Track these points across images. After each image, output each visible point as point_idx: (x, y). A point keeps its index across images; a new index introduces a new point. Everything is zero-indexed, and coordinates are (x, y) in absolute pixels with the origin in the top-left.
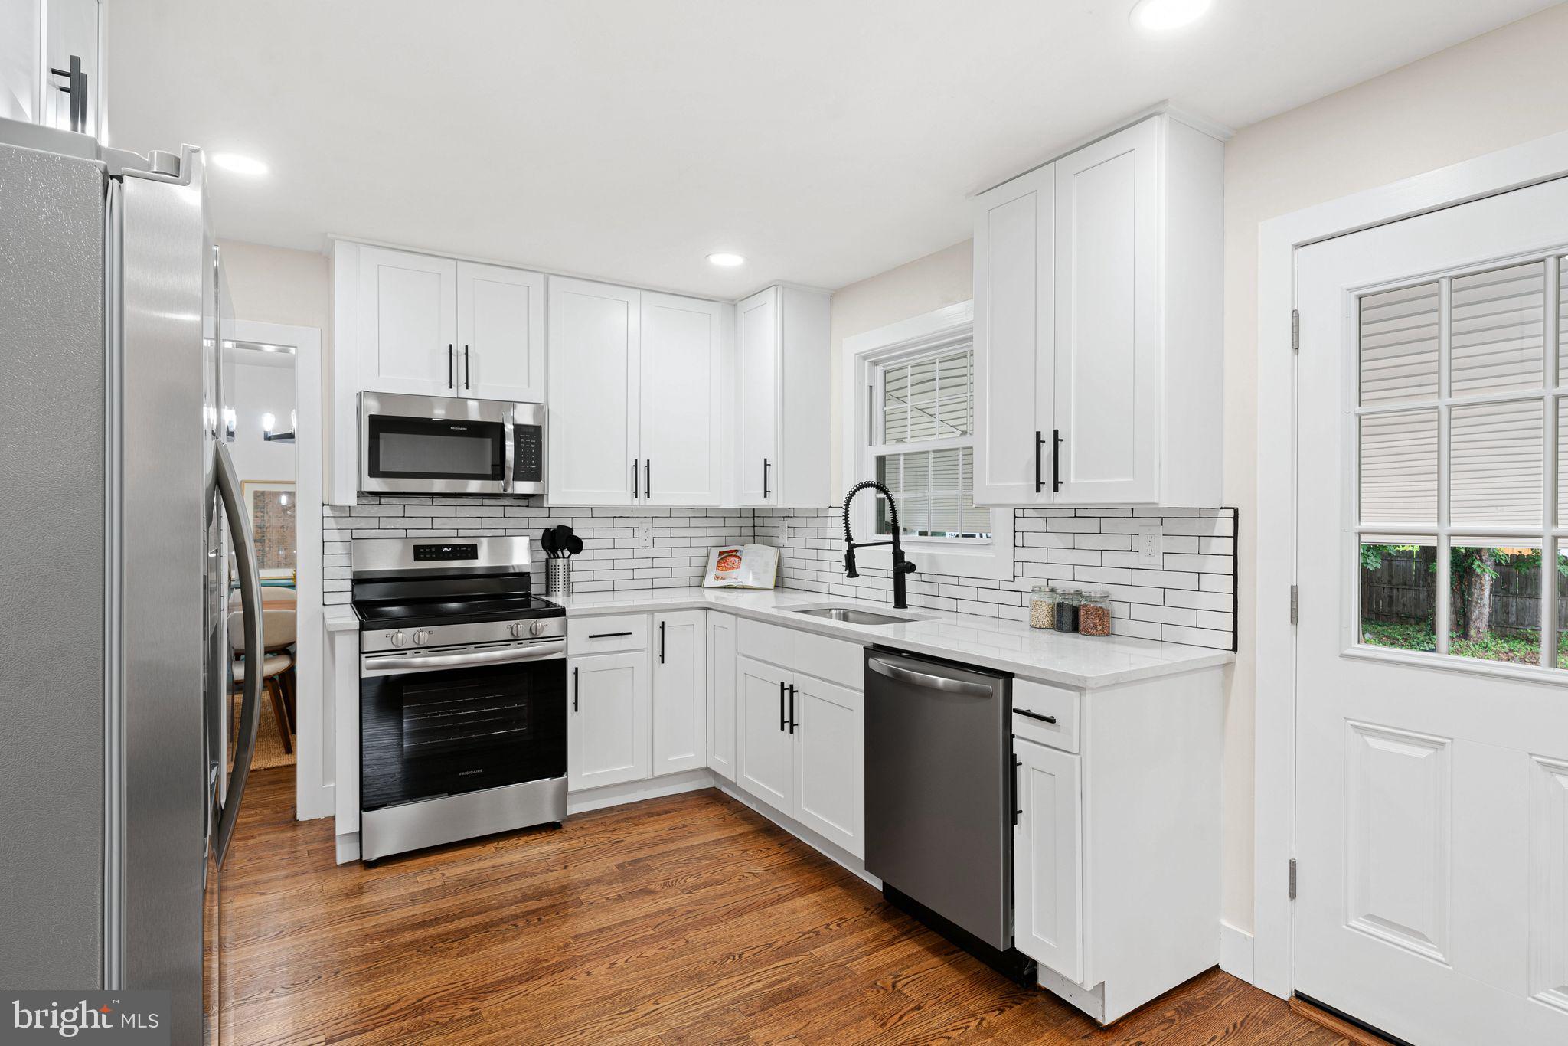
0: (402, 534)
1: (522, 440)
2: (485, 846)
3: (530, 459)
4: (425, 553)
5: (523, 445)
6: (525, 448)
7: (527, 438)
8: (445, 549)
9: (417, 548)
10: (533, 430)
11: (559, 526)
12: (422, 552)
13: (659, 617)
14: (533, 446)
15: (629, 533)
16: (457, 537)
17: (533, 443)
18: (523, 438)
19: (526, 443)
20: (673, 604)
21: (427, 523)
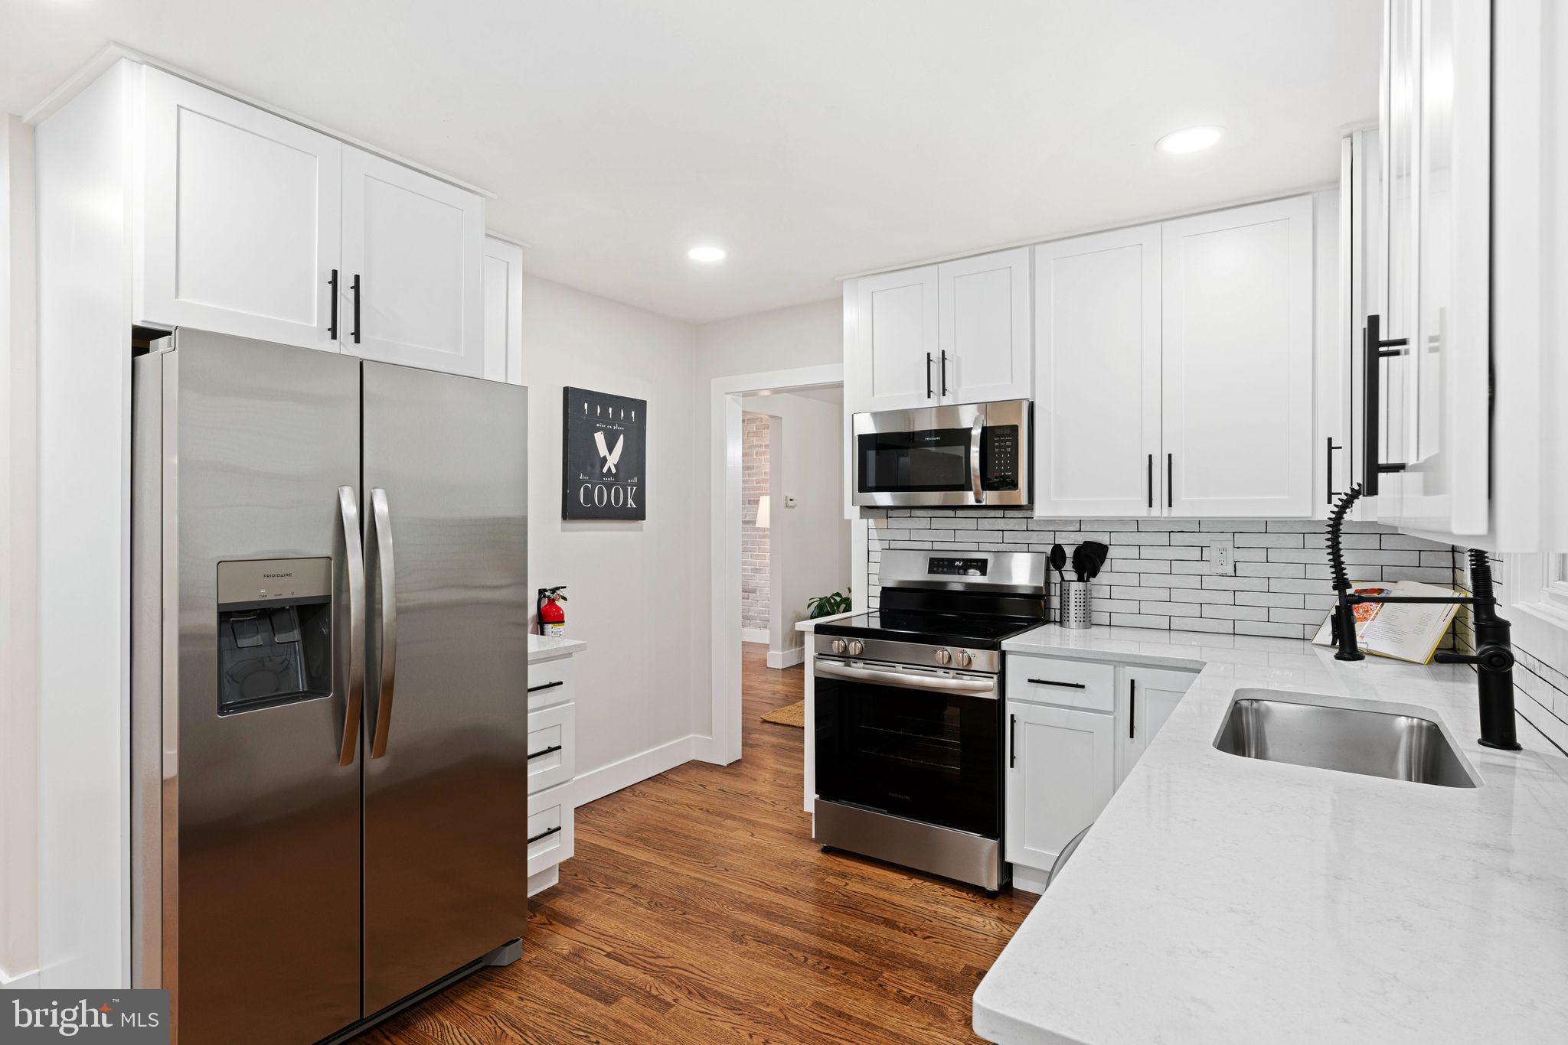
0: (928, 546)
1: (997, 444)
2: (910, 879)
3: (1006, 464)
4: (938, 566)
5: (997, 450)
6: (1000, 453)
7: (1002, 441)
8: (957, 563)
9: (932, 561)
10: (1008, 432)
11: (1085, 542)
12: (938, 564)
13: (1131, 672)
14: (1009, 450)
15: (1195, 553)
16: (979, 551)
17: (1008, 446)
18: (997, 441)
19: (1000, 447)
20: (1141, 657)
21: (949, 536)
